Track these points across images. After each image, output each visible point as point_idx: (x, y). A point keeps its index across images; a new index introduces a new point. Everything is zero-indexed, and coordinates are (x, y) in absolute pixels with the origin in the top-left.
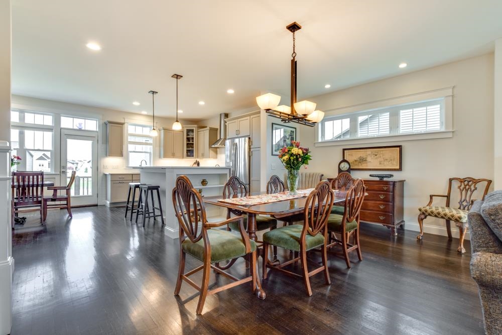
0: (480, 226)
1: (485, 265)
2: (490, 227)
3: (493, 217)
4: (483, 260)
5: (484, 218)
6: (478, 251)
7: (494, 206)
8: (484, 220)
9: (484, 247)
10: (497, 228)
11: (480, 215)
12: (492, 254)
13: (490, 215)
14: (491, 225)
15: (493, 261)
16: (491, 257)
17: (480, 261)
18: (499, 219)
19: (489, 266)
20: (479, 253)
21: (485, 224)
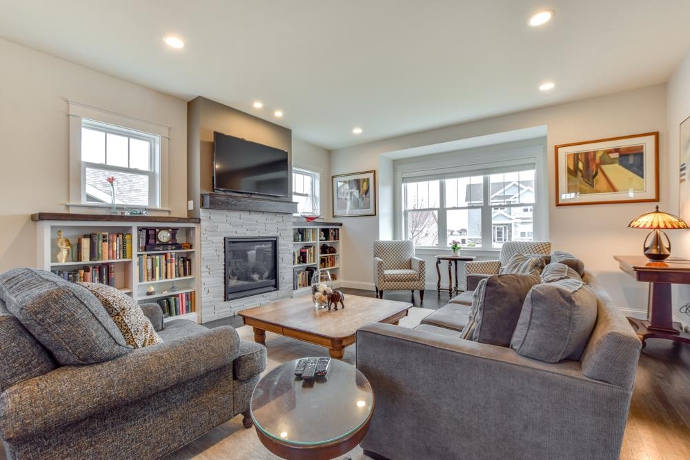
0: (14, 338)
1: (31, 405)
2: (34, 333)
3: (40, 316)
4: (26, 396)
5: (23, 322)
6: (11, 385)
7: (40, 296)
8: (22, 325)
9: (23, 372)
10: (48, 332)
11: (15, 319)
12: (37, 378)
13: (36, 313)
14: (37, 330)
15: (42, 390)
16: (38, 385)
17: (20, 403)
18: (51, 316)
19: (38, 402)
20: (15, 387)
21: (25, 330)
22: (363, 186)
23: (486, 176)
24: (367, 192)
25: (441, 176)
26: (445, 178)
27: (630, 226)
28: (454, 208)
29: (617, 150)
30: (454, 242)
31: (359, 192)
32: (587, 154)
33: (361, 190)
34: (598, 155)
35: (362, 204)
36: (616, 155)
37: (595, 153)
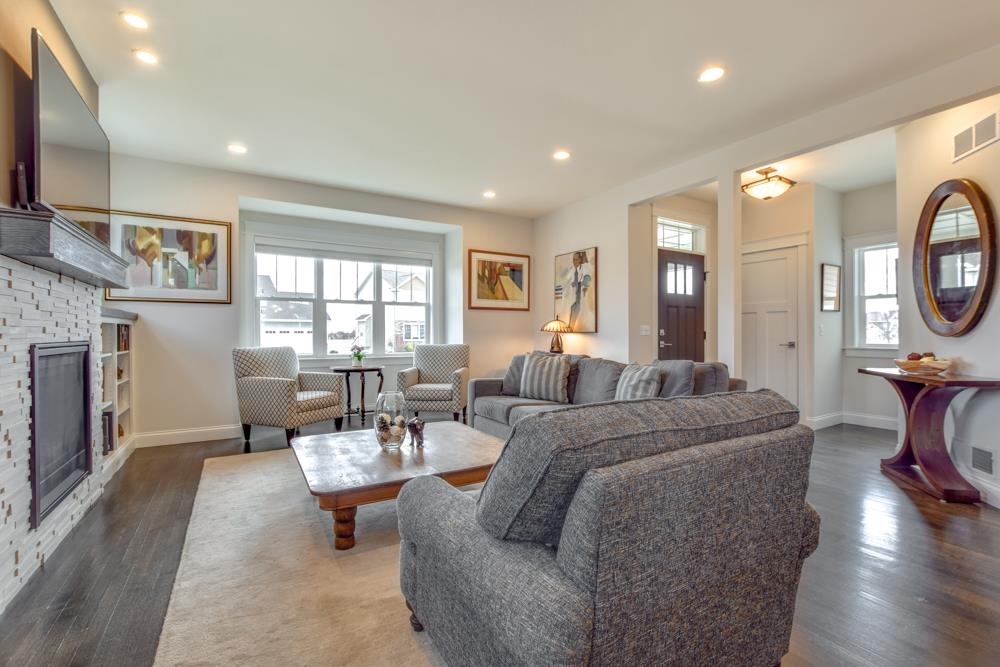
22: (200, 247)
23: (379, 264)
24: (210, 258)
25: (320, 253)
26: (326, 257)
27: (542, 330)
28: (337, 301)
29: (509, 265)
30: (355, 347)
31: (191, 256)
32: (491, 263)
33: (196, 252)
34: (498, 266)
35: (194, 278)
36: (507, 269)
37: (496, 263)
